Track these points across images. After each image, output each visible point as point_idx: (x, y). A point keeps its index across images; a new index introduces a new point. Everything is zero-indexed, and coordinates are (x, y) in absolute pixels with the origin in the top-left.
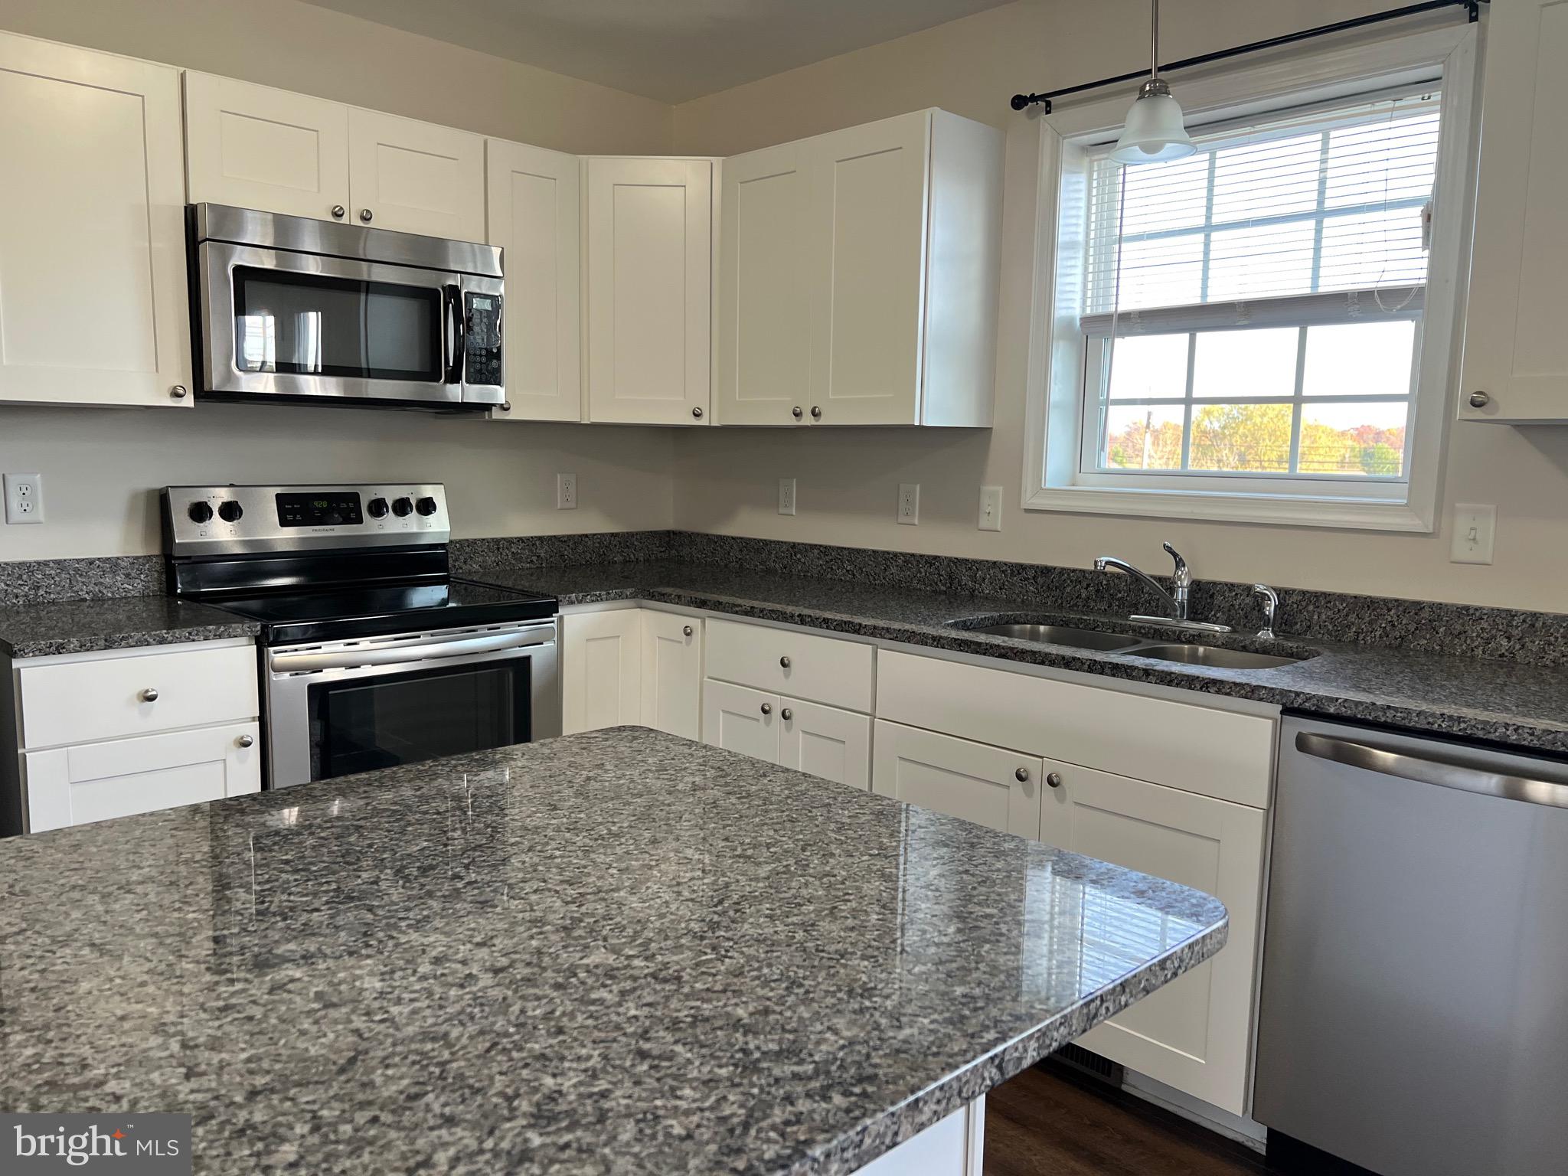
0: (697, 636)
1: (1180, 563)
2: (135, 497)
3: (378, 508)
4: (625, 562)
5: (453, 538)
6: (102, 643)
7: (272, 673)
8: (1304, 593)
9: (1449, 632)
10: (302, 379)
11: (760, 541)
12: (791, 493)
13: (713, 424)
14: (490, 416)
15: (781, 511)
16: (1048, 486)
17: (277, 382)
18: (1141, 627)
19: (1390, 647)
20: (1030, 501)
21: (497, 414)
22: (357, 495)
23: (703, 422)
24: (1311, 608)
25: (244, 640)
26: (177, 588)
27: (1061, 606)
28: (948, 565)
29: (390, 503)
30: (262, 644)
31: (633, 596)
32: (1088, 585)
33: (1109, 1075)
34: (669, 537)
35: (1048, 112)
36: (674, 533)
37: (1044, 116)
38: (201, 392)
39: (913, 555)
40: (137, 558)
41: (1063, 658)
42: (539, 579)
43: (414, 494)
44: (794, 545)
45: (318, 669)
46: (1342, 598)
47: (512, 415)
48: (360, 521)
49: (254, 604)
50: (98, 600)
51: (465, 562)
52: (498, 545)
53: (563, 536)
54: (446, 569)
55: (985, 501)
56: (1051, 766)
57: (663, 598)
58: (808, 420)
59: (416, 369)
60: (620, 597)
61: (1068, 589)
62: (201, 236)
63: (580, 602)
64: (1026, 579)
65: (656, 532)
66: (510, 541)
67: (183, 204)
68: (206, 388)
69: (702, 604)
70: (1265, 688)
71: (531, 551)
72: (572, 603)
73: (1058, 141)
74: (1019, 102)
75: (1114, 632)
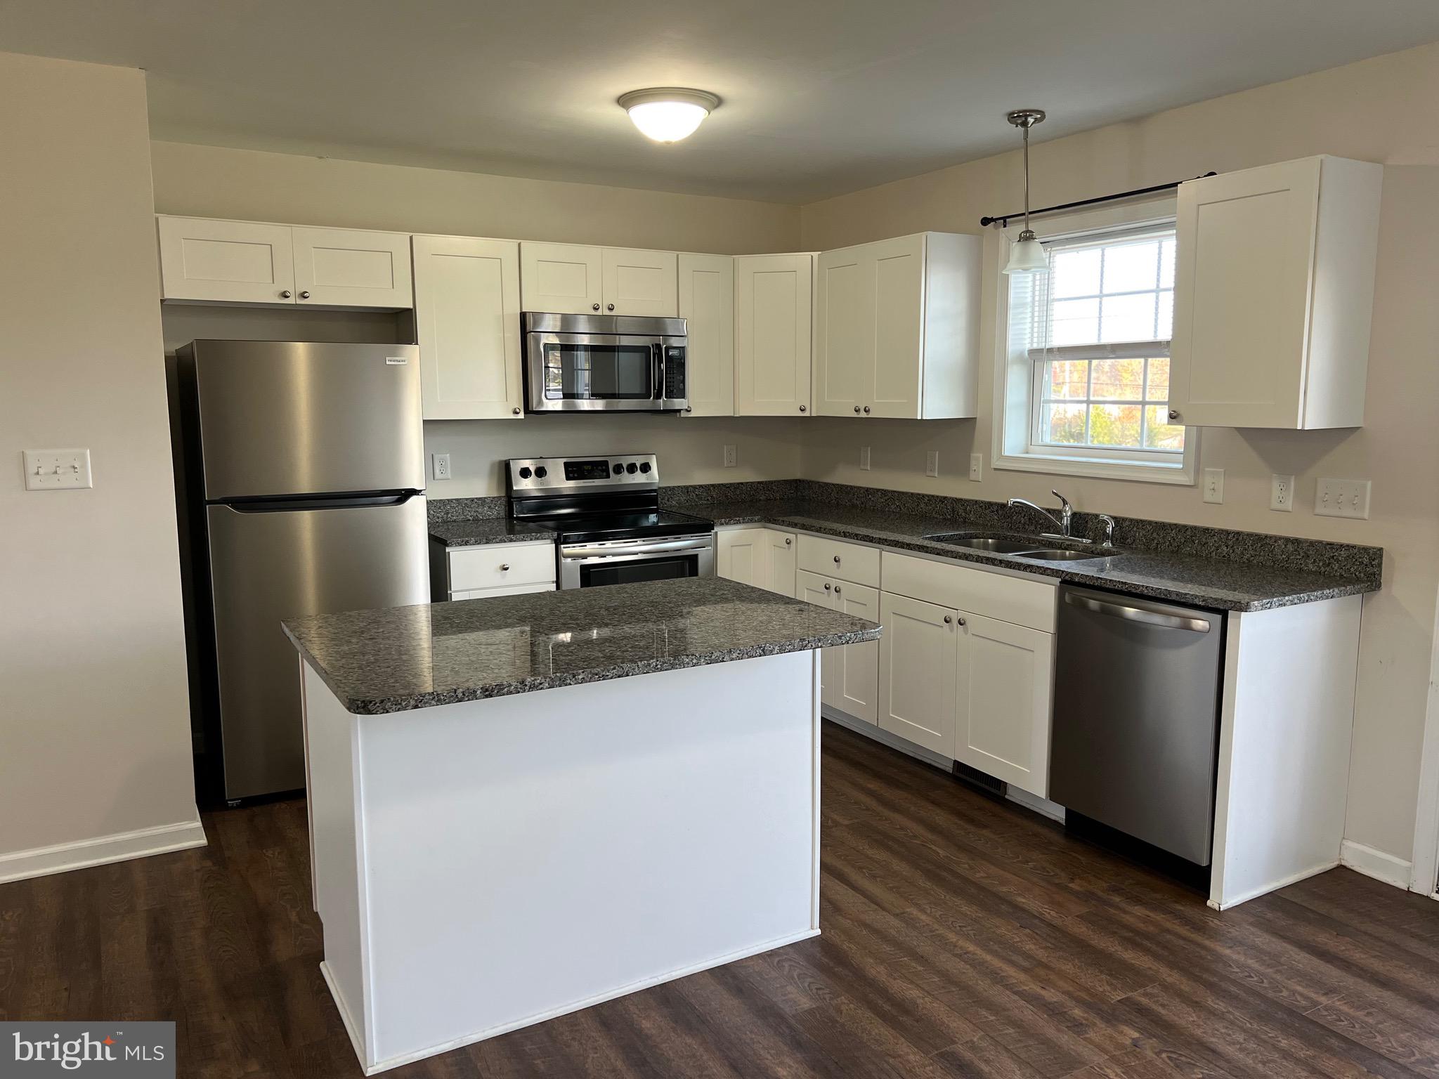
0: (793, 545)
1: (1065, 502)
2: (493, 465)
3: (618, 469)
4: (768, 500)
5: (661, 486)
6: (484, 541)
7: (563, 558)
8: (1131, 520)
9: (1200, 543)
10: (579, 401)
11: (848, 486)
12: (867, 457)
13: (813, 415)
14: (680, 415)
15: (862, 467)
16: (1006, 454)
17: (564, 404)
18: (1042, 540)
19: (1172, 552)
20: (996, 463)
21: (683, 414)
22: (607, 462)
23: (807, 414)
24: (1135, 529)
25: (549, 541)
26: (513, 514)
27: (1011, 528)
28: (952, 503)
29: (625, 466)
30: (558, 543)
31: (759, 521)
32: (1025, 515)
33: (999, 790)
34: (796, 484)
35: (1005, 226)
36: (800, 480)
37: (1002, 229)
38: (527, 410)
39: (933, 496)
40: (494, 498)
41: (965, 554)
42: (712, 510)
43: (639, 461)
44: (867, 490)
45: (585, 557)
46: (1150, 523)
47: (693, 414)
48: (608, 476)
49: (550, 524)
50: (476, 520)
51: (668, 500)
52: (687, 489)
53: (728, 484)
54: (657, 505)
55: (973, 462)
56: (962, 615)
57: (775, 522)
58: (863, 414)
59: (637, 392)
60: (751, 521)
61: (1015, 518)
62: (528, 329)
63: (727, 524)
64: (993, 512)
65: (787, 481)
66: (694, 487)
67: (519, 312)
68: (530, 409)
69: (795, 525)
70: (1050, 569)
71: (707, 493)
72: (722, 524)
73: (1009, 244)
74: (985, 221)
75: (1029, 543)
